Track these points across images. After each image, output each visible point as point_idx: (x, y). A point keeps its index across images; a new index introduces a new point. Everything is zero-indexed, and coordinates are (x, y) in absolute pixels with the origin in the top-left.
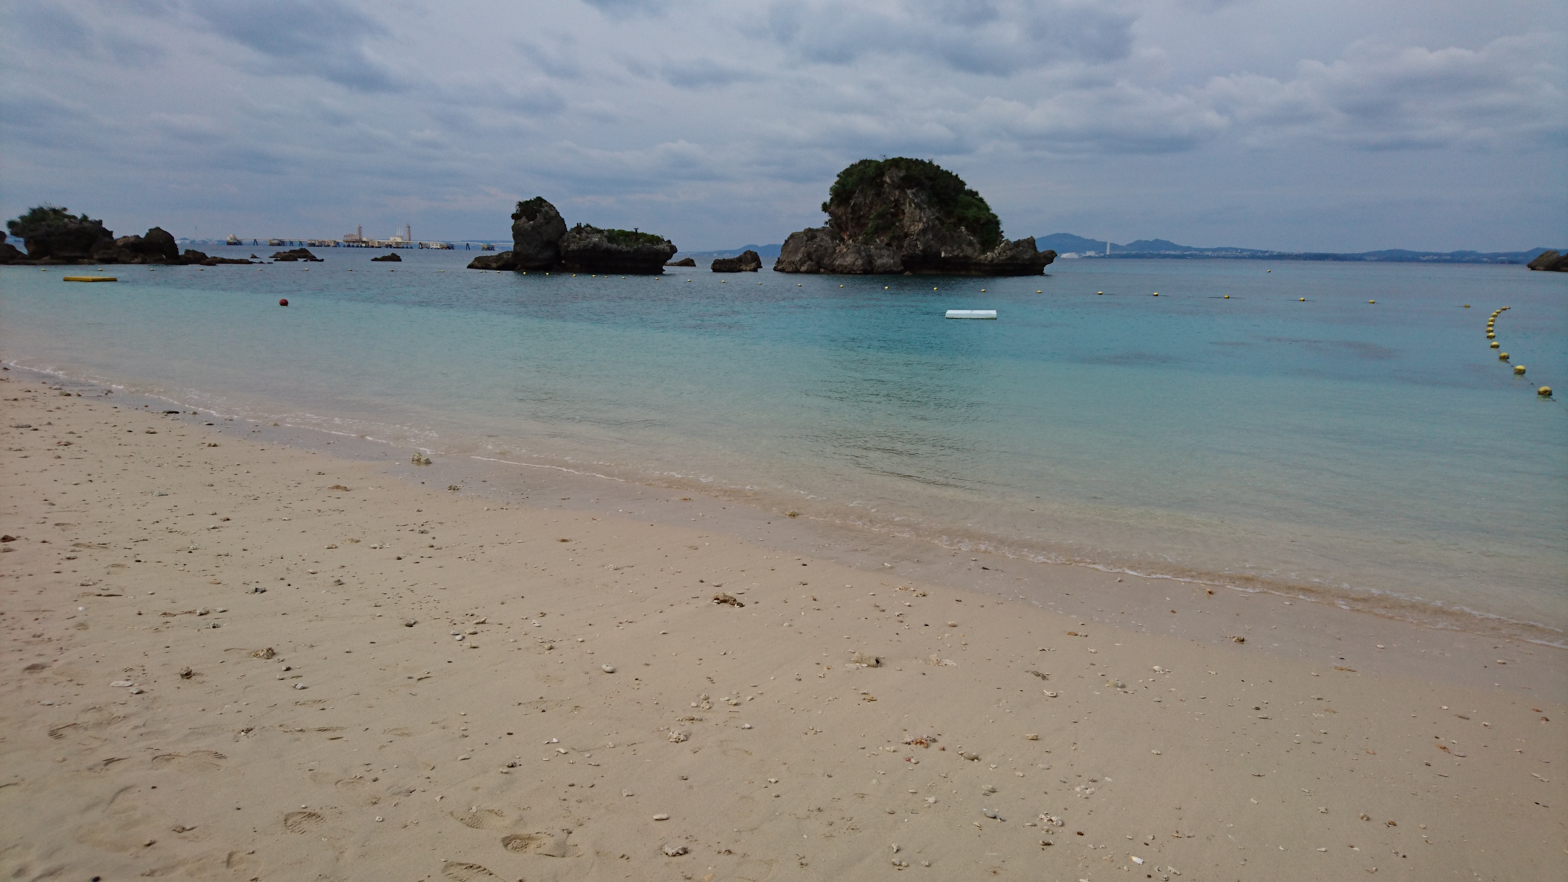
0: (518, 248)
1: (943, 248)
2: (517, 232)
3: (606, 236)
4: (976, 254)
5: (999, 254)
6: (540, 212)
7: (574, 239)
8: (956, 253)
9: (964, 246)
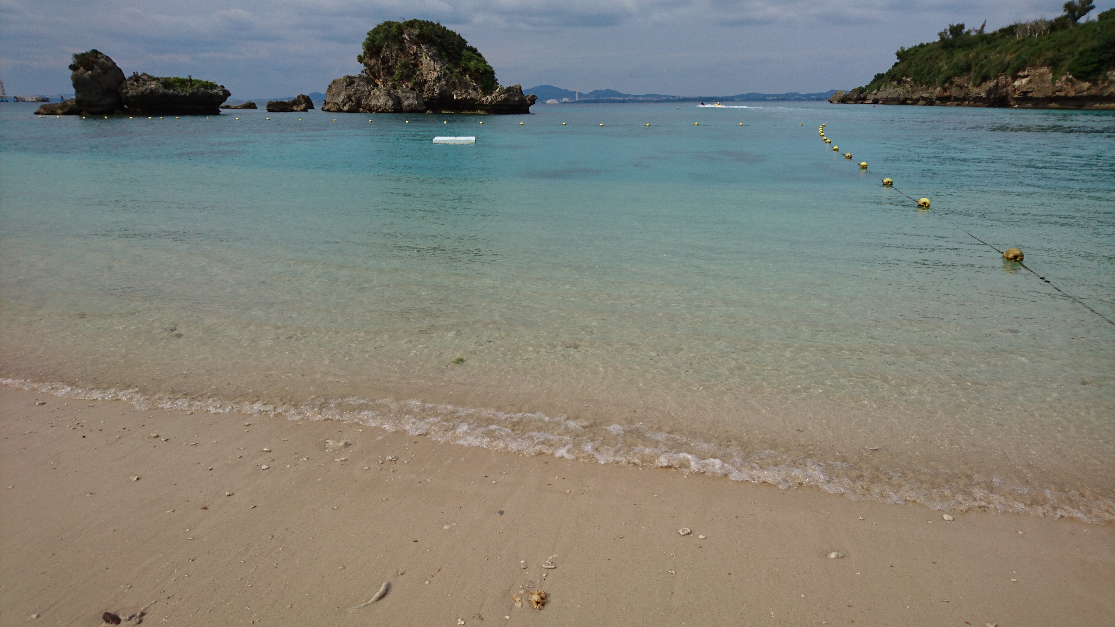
0: (79, 95)
1: (455, 92)
2: (78, 82)
3: (161, 83)
4: (479, 96)
5: (496, 97)
6: (96, 62)
7: (132, 87)
8: (464, 96)
9: (470, 91)
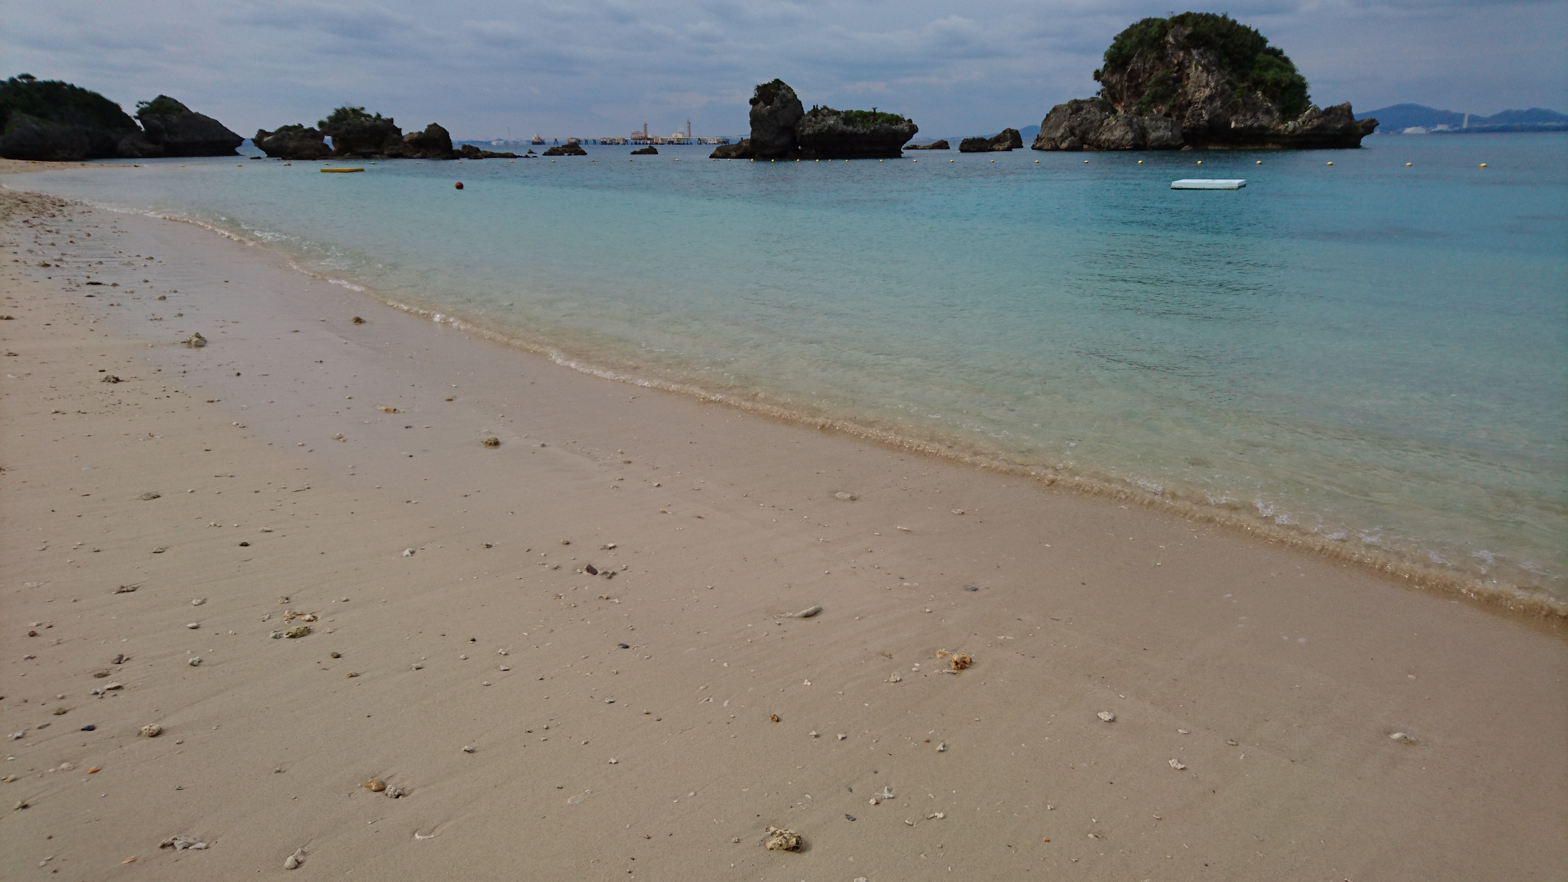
0: (754, 135)
1: (1234, 117)
2: (755, 119)
3: (842, 118)
4: (1274, 123)
5: (1304, 123)
6: (777, 95)
7: (809, 123)
8: (1249, 123)
9: (1260, 115)
